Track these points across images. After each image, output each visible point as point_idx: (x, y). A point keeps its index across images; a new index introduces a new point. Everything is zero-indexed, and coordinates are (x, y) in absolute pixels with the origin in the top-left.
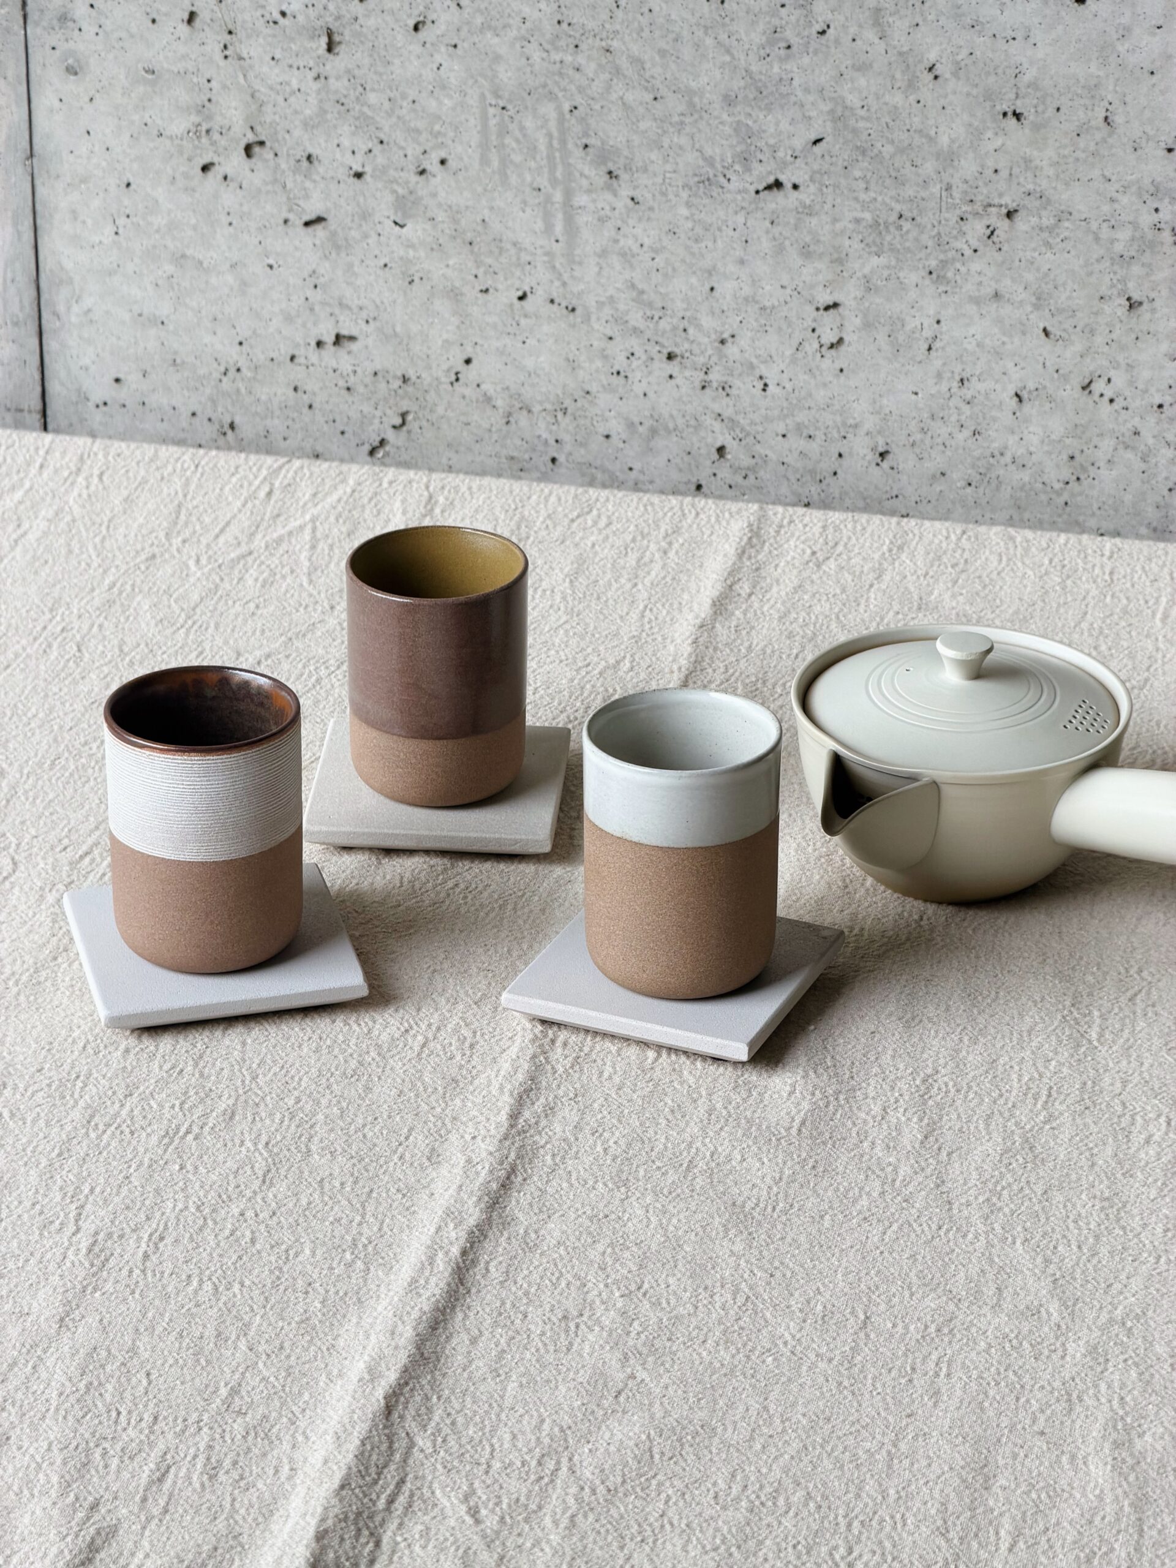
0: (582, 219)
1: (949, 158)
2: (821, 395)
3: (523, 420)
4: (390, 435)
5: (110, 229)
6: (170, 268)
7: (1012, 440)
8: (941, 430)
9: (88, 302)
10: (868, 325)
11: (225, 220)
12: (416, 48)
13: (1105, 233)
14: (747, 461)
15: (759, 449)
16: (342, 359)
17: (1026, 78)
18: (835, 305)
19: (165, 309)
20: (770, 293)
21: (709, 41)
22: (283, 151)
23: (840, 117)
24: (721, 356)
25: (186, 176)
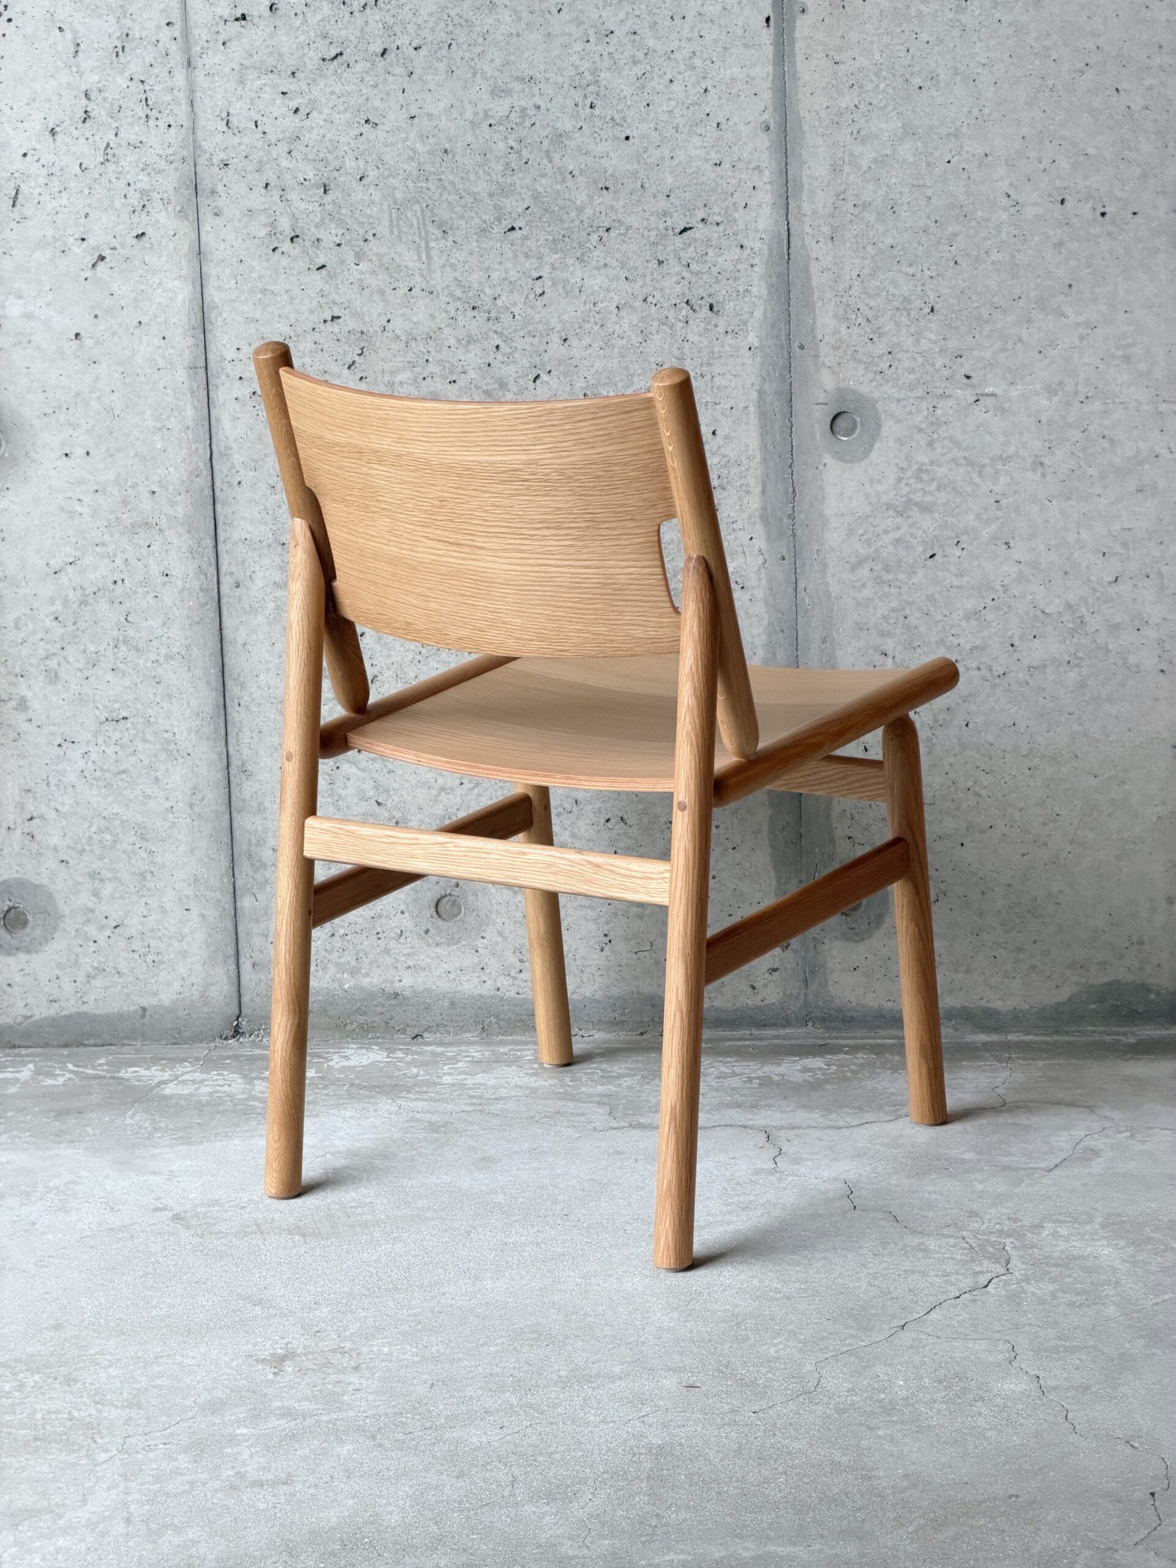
0: (434, 253)
1: (581, 210)
2: (537, 317)
3: (413, 344)
4: (357, 359)
5: (234, 281)
6: (259, 296)
7: (617, 327)
8: (587, 326)
9: (225, 315)
10: (554, 284)
11: (283, 271)
12: (362, 188)
13: (646, 233)
14: (508, 350)
15: (513, 344)
16: (335, 327)
17: (609, 172)
18: (540, 277)
19: (258, 314)
20: (513, 275)
21: (481, 171)
22: (307, 238)
23: (536, 196)
24: (495, 305)
25: (266, 254)
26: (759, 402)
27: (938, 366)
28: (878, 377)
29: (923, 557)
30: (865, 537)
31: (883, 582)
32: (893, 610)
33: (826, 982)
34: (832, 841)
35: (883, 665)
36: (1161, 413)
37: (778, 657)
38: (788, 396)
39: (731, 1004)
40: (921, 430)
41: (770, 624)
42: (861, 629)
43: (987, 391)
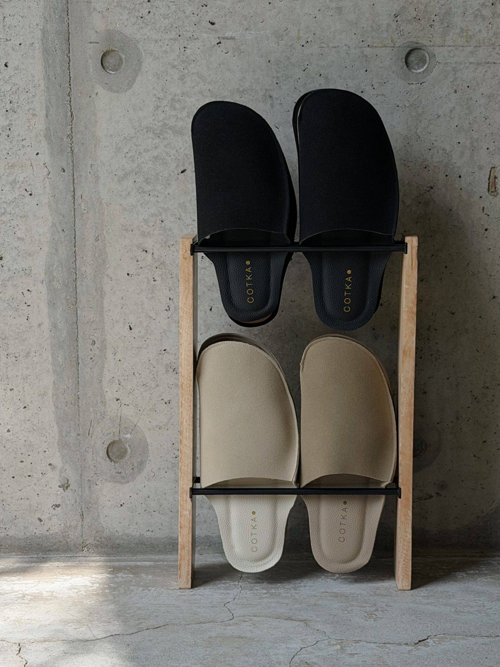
26: (42, 40)
27: (188, 13)
28: (140, 21)
29: (176, 172)
30: (129, 155)
31: (145, 192)
32: (152, 215)
33: (99, 516)
34: (104, 403)
35: (144, 260)
36: (366, 56)
37: (59, 252)
38: (67, 35)
39: (23, 534)
40: (174, 67)
41: (54, 225)
42: (127, 230)
43: (227, 35)
